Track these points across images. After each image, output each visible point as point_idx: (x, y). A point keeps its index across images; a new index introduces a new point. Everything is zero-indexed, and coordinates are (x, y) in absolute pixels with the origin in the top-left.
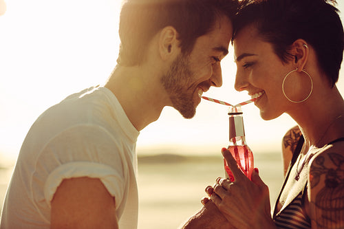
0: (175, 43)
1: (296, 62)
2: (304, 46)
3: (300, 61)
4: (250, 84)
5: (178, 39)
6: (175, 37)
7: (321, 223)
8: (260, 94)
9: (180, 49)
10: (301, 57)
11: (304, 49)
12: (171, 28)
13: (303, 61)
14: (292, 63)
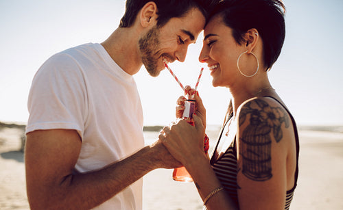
0: (154, 16)
1: (247, 45)
2: (255, 34)
3: (250, 45)
4: (210, 58)
5: (157, 13)
6: (155, 12)
7: (246, 156)
8: (216, 66)
9: (156, 22)
10: (251, 42)
11: (255, 36)
12: (154, 3)
13: (252, 46)
14: (244, 47)
